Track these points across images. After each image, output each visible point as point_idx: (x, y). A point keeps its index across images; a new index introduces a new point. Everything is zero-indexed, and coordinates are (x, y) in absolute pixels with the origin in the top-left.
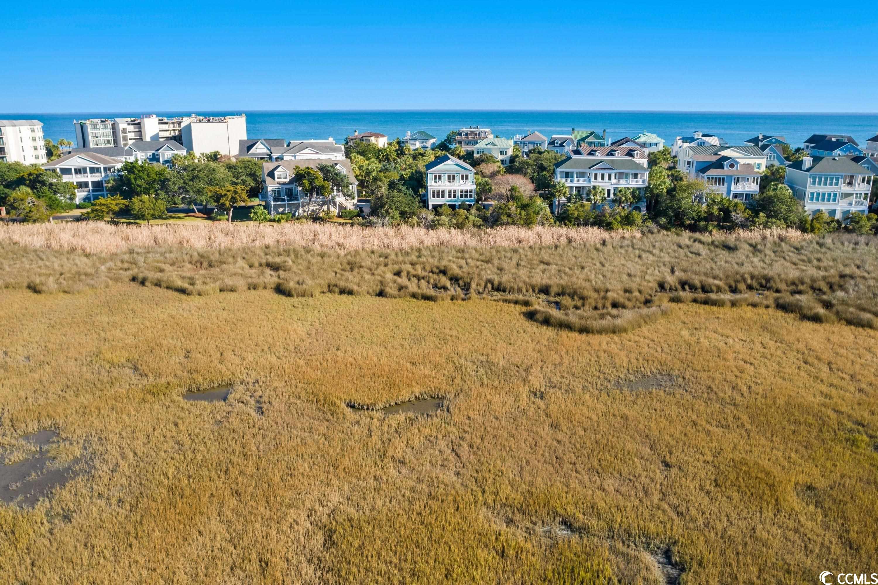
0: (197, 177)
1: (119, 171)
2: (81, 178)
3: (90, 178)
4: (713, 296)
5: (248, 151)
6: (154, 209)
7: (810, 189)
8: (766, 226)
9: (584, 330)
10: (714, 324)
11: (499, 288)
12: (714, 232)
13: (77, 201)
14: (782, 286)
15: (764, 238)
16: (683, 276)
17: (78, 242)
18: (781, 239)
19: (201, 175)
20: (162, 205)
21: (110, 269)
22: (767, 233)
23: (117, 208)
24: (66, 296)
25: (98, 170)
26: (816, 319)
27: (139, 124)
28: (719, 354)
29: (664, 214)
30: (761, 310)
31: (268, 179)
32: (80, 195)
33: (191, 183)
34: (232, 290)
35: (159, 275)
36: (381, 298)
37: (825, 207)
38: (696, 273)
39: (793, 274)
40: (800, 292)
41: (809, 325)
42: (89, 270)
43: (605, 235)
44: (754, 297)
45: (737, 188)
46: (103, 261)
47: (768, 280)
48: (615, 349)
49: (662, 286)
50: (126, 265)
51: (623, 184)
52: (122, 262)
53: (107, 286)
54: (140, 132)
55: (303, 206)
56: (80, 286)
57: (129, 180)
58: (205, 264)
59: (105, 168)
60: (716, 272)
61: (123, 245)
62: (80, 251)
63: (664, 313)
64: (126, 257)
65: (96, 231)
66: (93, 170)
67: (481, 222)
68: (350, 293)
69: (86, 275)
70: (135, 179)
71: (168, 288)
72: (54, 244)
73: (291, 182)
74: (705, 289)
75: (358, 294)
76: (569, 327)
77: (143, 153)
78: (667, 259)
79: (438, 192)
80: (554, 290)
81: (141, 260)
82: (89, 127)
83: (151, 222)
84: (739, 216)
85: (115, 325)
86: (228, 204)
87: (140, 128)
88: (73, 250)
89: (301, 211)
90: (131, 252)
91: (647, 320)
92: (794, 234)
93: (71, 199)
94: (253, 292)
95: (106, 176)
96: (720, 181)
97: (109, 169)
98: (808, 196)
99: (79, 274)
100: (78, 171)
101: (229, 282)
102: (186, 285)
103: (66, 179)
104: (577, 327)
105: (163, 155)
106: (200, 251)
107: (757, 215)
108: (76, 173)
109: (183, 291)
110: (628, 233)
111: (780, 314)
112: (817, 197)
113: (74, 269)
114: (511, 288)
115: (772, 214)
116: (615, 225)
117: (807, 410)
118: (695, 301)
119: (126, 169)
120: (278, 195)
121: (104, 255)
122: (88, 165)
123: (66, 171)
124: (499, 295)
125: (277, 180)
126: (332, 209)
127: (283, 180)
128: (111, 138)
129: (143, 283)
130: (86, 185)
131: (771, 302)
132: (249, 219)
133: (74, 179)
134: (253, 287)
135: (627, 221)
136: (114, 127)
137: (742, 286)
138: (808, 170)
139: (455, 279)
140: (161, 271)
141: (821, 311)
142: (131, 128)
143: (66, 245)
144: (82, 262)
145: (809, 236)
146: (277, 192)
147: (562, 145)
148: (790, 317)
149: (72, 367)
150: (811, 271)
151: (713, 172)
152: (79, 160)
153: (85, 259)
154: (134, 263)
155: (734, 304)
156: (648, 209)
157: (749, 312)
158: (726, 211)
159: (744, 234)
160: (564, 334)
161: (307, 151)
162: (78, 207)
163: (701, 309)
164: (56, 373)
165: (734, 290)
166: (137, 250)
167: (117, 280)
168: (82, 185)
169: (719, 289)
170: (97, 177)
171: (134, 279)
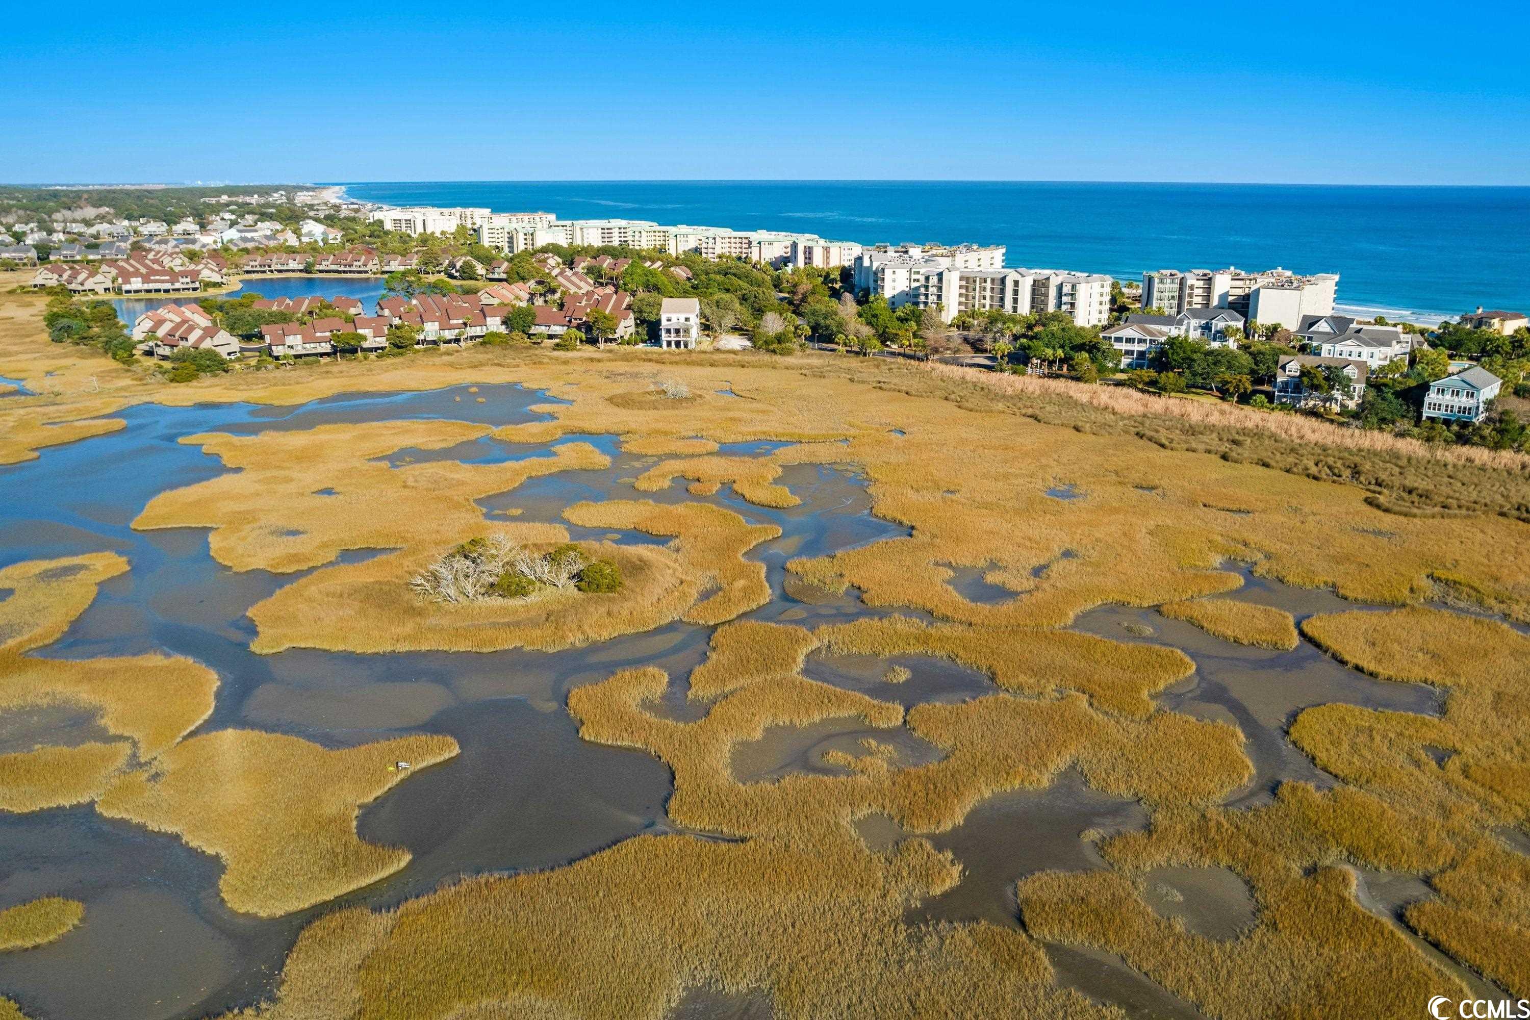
0: (1220, 361)
1: (1162, 344)
2: (1129, 347)
3: (1137, 348)
5: (1309, 328)
6: (1175, 385)
13: (1122, 366)
17: (1112, 403)
19: (1224, 360)
20: (1183, 382)
21: (1125, 425)
23: (1147, 380)
24: (1094, 436)
25: (1145, 341)
27: (1210, 279)
32: (1125, 361)
33: (1213, 366)
34: (1194, 451)
35: (1153, 434)
36: (1287, 474)
42: (1112, 424)
46: (1123, 419)
50: (1136, 424)
52: (1135, 421)
53: (1120, 435)
54: (1208, 290)
55: (1306, 399)
56: (1103, 432)
57: (1167, 354)
58: (1190, 432)
59: (1151, 341)
61: (1141, 409)
62: (1110, 410)
64: (1139, 419)
65: (1126, 396)
66: (1141, 341)
68: (1268, 466)
69: (1109, 426)
70: (1173, 354)
71: (1155, 443)
72: (1095, 402)
73: (1300, 376)
75: (1273, 468)
77: (1197, 321)
79: (1435, 405)
81: (1147, 423)
82: (1156, 281)
83: (1173, 394)
85: (1114, 455)
86: (1231, 389)
87: (1210, 284)
88: (1106, 408)
89: (1303, 403)
90: (1145, 416)
93: (1117, 365)
94: (1207, 455)
95: (1150, 347)
97: (1154, 341)
99: (1105, 424)
100: (1129, 340)
101: (1194, 445)
102: (1167, 443)
103: (1117, 346)
104: (1384, 507)
105: (1216, 325)
106: (1192, 423)
108: (1126, 342)
109: (1163, 446)
113: (1103, 421)
114: (1388, 484)
119: (1167, 344)
120: (1285, 387)
121: (1125, 415)
122: (1137, 336)
123: (1119, 340)
124: (1370, 486)
125: (1287, 373)
126: (1333, 406)
127: (1293, 374)
128: (1177, 294)
129: (1141, 437)
130: (1132, 352)
132: (1248, 404)
133: (1124, 347)
134: (1208, 451)
136: (1182, 281)
140: (1157, 431)
142: (1201, 283)
143: (1102, 404)
144: (1110, 417)
146: (1285, 384)
149: (1088, 467)
152: (1131, 331)
153: (1112, 416)
154: (1142, 424)
161: (1348, 342)
162: (1122, 371)
164: (1080, 468)
166: (1150, 415)
167: (1126, 432)
168: (1129, 353)
170: (1143, 347)
171: (1137, 434)
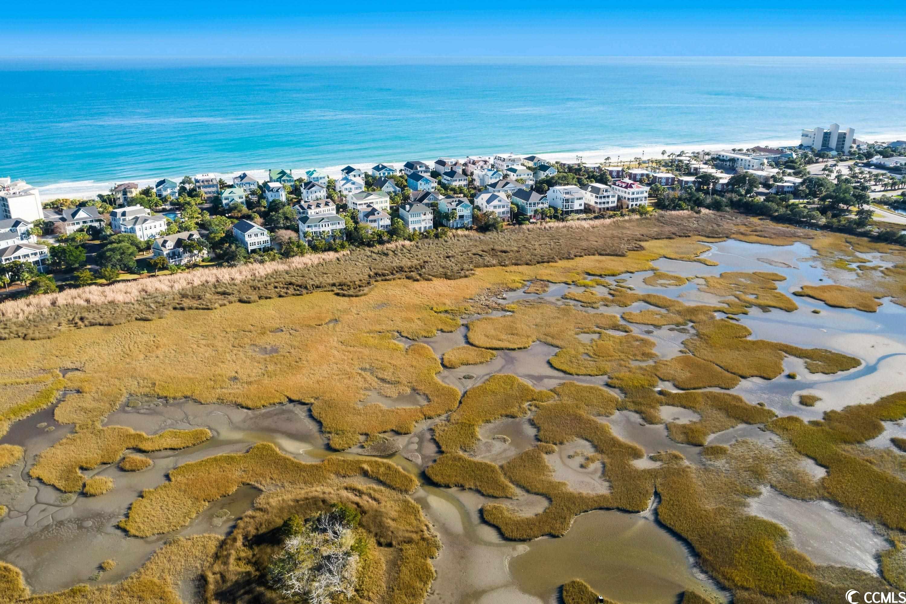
3: (31, 259)
4: (387, 278)
5: (73, 217)
7: (410, 219)
8: (396, 241)
9: (357, 296)
10: (390, 287)
11: (317, 287)
12: (377, 246)
14: (407, 270)
15: (397, 247)
16: (375, 271)
18: (403, 246)
22: (397, 244)
25: (36, 254)
26: (417, 280)
28: (395, 296)
29: (356, 241)
30: (402, 280)
31: (163, 248)
36: (283, 298)
37: (417, 226)
38: (379, 269)
39: (409, 264)
40: (412, 271)
41: (416, 283)
43: (337, 255)
44: (398, 275)
45: (382, 223)
47: (402, 268)
48: (368, 300)
49: (370, 276)
51: (334, 227)
55: (183, 259)
59: (40, 252)
60: (386, 268)
63: (376, 286)
66: (33, 255)
67: (281, 256)
68: (270, 298)
71: (197, 309)
73: (174, 248)
74: (384, 275)
75: (273, 298)
76: (352, 296)
78: (366, 264)
80: (337, 284)
84: (385, 238)
89: (183, 262)
91: (372, 289)
92: (407, 243)
94: (234, 304)
95: (41, 257)
96: (375, 221)
97: (43, 252)
98: (410, 223)
100: (25, 256)
104: (354, 295)
107: (392, 237)
110: (346, 252)
111: (407, 280)
112: (413, 222)
114: (321, 285)
115: (398, 235)
116: (339, 250)
117: (416, 305)
118: (382, 280)
122: (29, 252)
124: (320, 290)
125: (167, 248)
126: (197, 258)
127: (170, 248)
131: (404, 277)
134: (231, 303)
135: (343, 247)
137: (394, 272)
138: (408, 211)
139: (300, 286)
141: (418, 277)
145: (412, 243)
147: (277, 191)
148: (411, 281)
150: (416, 262)
151: (371, 218)
152: (24, 250)
155: (394, 279)
156: (347, 237)
157: (399, 281)
158: (380, 236)
159: (389, 246)
160: (352, 298)
163: (386, 283)
165: (392, 274)
169: (388, 275)
170: (35, 258)
